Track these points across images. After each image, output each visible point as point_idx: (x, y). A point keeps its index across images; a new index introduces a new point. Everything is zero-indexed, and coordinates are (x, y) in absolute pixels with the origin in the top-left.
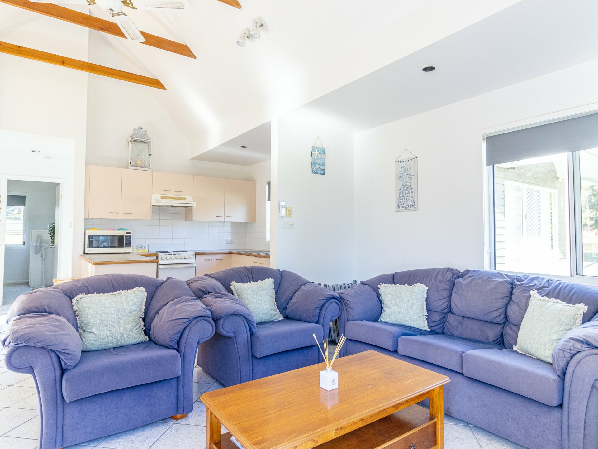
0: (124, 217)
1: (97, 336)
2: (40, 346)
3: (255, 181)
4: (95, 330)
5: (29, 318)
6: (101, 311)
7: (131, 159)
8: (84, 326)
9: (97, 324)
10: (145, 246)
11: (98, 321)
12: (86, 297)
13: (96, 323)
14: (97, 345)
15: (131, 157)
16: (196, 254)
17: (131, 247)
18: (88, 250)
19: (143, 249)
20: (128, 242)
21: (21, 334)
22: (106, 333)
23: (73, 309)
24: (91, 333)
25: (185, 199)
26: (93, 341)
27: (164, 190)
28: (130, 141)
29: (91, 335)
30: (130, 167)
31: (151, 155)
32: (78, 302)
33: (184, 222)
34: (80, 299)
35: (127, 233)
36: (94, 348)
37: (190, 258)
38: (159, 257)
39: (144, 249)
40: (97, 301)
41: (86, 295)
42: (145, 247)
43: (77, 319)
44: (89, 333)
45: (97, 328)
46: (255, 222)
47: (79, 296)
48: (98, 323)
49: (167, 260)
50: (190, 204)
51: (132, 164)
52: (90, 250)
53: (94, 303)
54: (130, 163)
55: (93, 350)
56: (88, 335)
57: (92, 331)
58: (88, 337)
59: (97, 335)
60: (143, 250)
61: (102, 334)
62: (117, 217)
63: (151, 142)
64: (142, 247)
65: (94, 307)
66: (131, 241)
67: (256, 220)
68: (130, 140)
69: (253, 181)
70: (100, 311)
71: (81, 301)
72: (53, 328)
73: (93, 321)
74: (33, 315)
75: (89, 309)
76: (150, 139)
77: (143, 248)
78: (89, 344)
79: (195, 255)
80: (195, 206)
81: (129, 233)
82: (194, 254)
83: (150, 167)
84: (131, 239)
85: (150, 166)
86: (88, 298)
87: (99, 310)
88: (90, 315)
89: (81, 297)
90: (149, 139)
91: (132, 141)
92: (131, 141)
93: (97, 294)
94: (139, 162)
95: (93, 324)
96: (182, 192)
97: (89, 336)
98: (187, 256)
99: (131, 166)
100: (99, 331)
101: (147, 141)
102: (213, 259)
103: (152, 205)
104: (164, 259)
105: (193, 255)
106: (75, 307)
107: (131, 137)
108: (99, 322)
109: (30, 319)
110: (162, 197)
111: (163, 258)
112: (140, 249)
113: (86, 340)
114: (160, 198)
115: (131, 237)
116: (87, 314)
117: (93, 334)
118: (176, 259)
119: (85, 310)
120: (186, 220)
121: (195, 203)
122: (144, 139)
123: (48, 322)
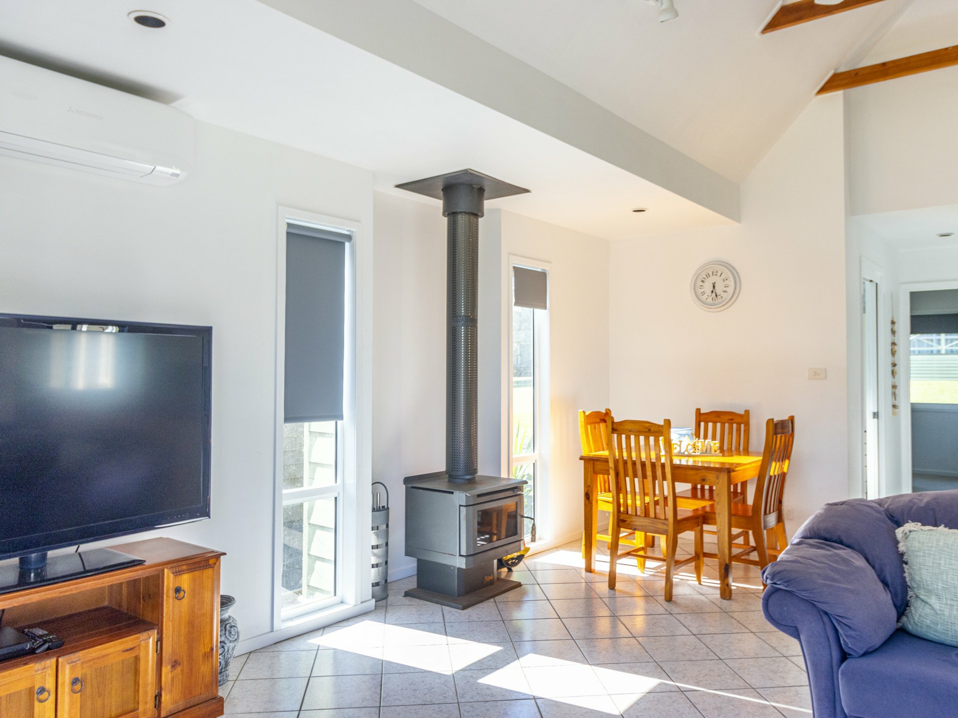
1: (937, 614)
2: (805, 598)
4: (933, 601)
5: (809, 546)
6: (947, 566)
8: (915, 586)
9: (938, 589)
11: (940, 585)
12: (921, 530)
13: (935, 586)
14: (936, 631)
21: (780, 570)
22: (955, 613)
23: (897, 548)
24: (927, 605)
26: (928, 621)
29: (926, 609)
32: (906, 536)
34: (910, 531)
36: (931, 635)
40: (941, 543)
41: (923, 528)
43: (906, 570)
44: (923, 603)
45: (938, 597)
47: (909, 526)
48: (940, 588)
53: (934, 545)
55: (929, 639)
56: (922, 607)
57: (928, 601)
58: (921, 610)
59: (938, 612)
61: (947, 613)
65: (934, 555)
70: (945, 564)
71: (911, 536)
72: (832, 574)
73: (931, 581)
74: (817, 542)
75: (925, 556)
78: (922, 624)
86: (926, 532)
87: (943, 562)
88: (926, 568)
89: (912, 529)
93: (947, 529)
95: (930, 588)
97: (923, 609)
100: (941, 605)
106: (902, 547)
108: (943, 587)
109: (808, 549)
113: (918, 615)
116: (920, 564)
117: (930, 607)
119: (917, 556)
123: (829, 560)
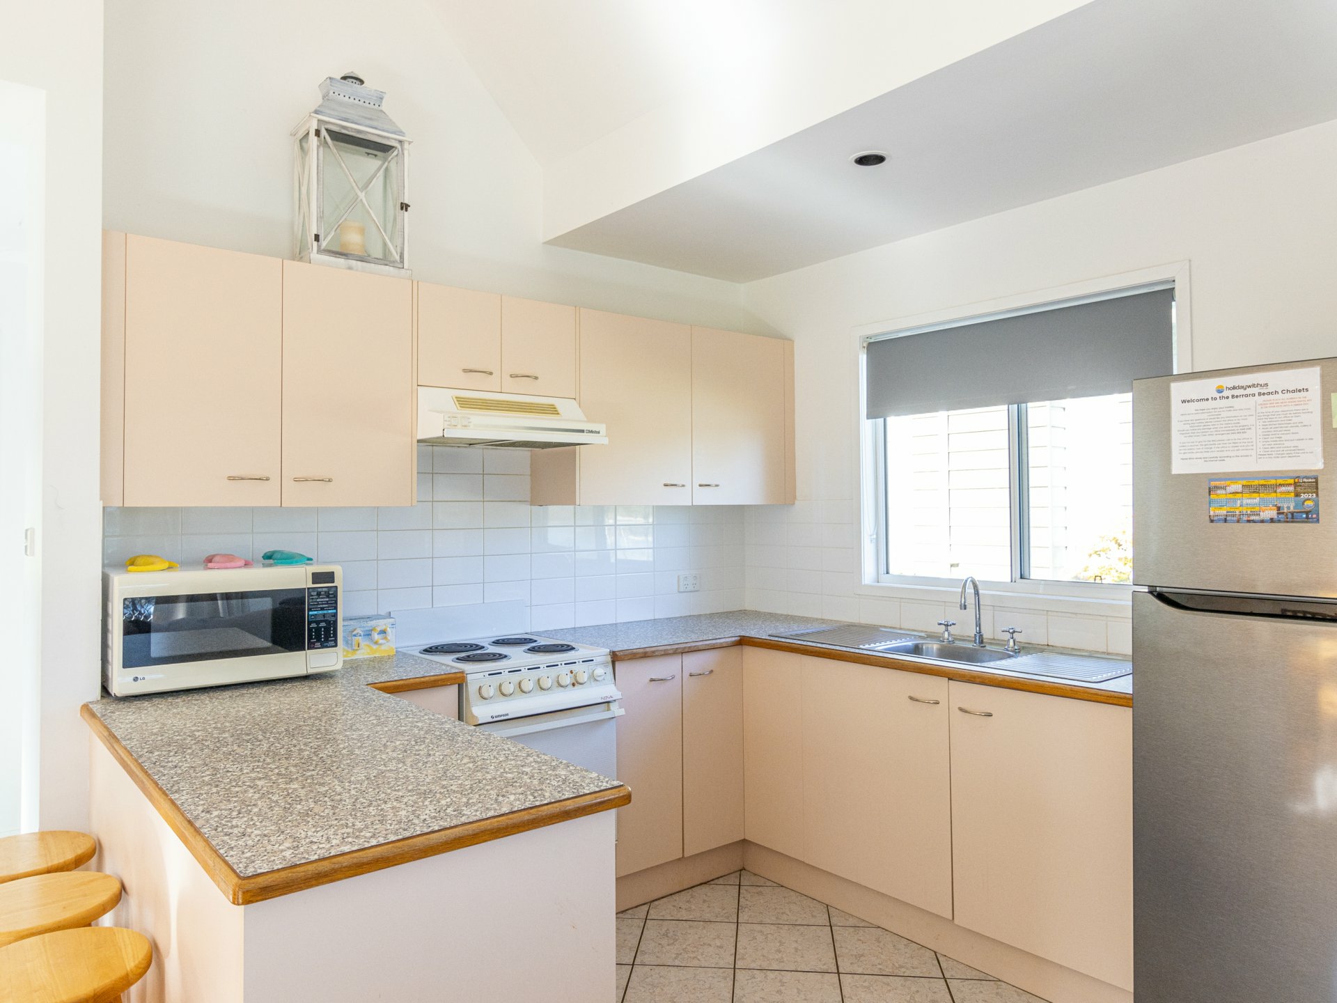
0: (296, 497)
3: (791, 340)
7: (320, 218)
10: (382, 628)
15: (318, 207)
16: (615, 658)
17: (336, 646)
18: (123, 681)
19: (376, 643)
20: (323, 624)
25: (553, 410)
27: (465, 371)
28: (312, 133)
30: (314, 255)
31: (405, 207)
33: (525, 509)
35: (317, 577)
37: (594, 678)
38: (472, 689)
39: (381, 641)
42: (383, 632)
46: (794, 504)
49: (502, 698)
50: (582, 431)
51: (324, 244)
52: (136, 679)
54: (317, 238)
60: (375, 647)
62: (263, 497)
63: (406, 146)
64: (368, 634)
66: (335, 615)
67: (795, 498)
68: (314, 126)
69: (783, 339)
76: (401, 133)
77: (376, 636)
79: (613, 663)
80: (606, 441)
81: (330, 577)
82: (609, 659)
83: (402, 261)
84: (336, 608)
85: (402, 256)
90: (394, 133)
91: (324, 133)
92: (318, 133)
94: (353, 239)
96: (536, 378)
98: (582, 671)
99: (319, 251)
101: (388, 138)
102: (678, 677)
103: (420, 437)
104: (491, 695)
105: (604, 664)
107: (316, 112)
110: (464, 403)
111: (489, 692)
112: (362, 645)
114: (453, 407)
115: (335, 596)
118: (541, 688)
120: (533, 503)
121: (602, 428)
122: (376, 128)
